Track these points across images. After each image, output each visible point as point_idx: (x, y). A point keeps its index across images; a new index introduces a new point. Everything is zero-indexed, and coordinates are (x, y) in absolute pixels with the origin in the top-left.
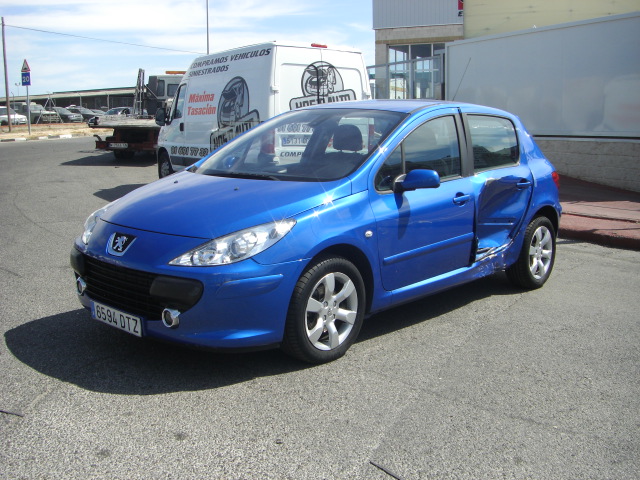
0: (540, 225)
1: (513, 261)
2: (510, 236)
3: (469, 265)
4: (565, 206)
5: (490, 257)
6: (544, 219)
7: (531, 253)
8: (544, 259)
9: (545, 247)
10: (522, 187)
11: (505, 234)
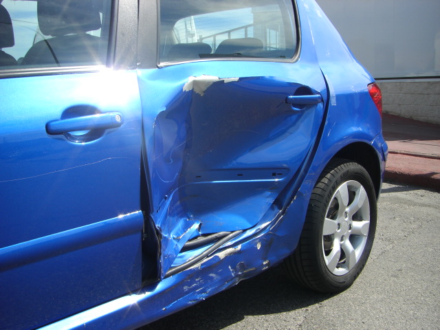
0: (344, 178)
1: (285, 252)
2: (278, 203)
3: (152, 286)
4: (392, 145)
5: (221, 255)
6: (354, 166)
7: (326, 231)
8: (354, 238)
9: (357, 217)
10: (304, 105)
11: (267, 200)
